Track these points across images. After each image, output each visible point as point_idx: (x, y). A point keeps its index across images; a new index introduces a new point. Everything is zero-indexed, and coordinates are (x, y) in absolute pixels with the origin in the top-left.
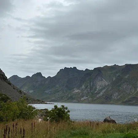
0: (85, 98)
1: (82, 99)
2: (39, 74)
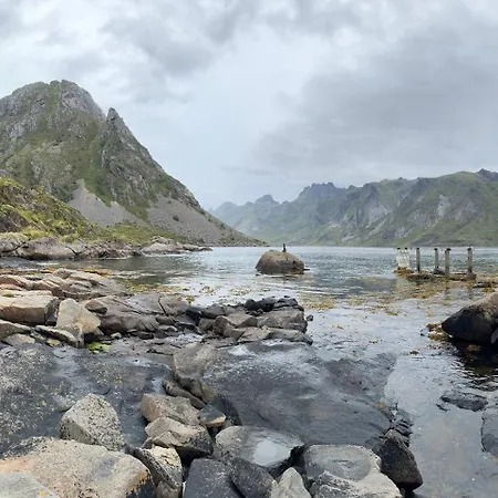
1: (345, 239)
2: (268, 198)
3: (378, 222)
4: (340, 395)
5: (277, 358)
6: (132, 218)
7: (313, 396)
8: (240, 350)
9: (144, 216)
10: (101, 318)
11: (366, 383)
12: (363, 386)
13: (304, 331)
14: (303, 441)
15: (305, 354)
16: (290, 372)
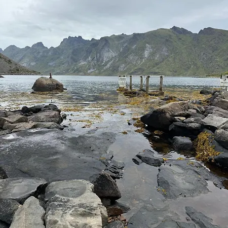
0: (92, 70)
1: (89, 71)
3: (109, 61)
4: (76, 154)
5: (38, 138)
7: (59, 157)
8: (11, 137)
11: (93, 147)
15: (56, 135)
16: (44, 145)
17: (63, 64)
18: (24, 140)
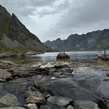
1: (81, 49)
2: (59, 39)
3: (91, 44)
5: (64, 79)
6: (21, 45)
7: (75, 89)
8: (53, 78)
9: (25, 45)
10: (11, 73)
12: (90, 87)
13: (71, 73)
14: (73, 100)
16: (67, 83)
17: (69, 47)
18: (59, 80)
